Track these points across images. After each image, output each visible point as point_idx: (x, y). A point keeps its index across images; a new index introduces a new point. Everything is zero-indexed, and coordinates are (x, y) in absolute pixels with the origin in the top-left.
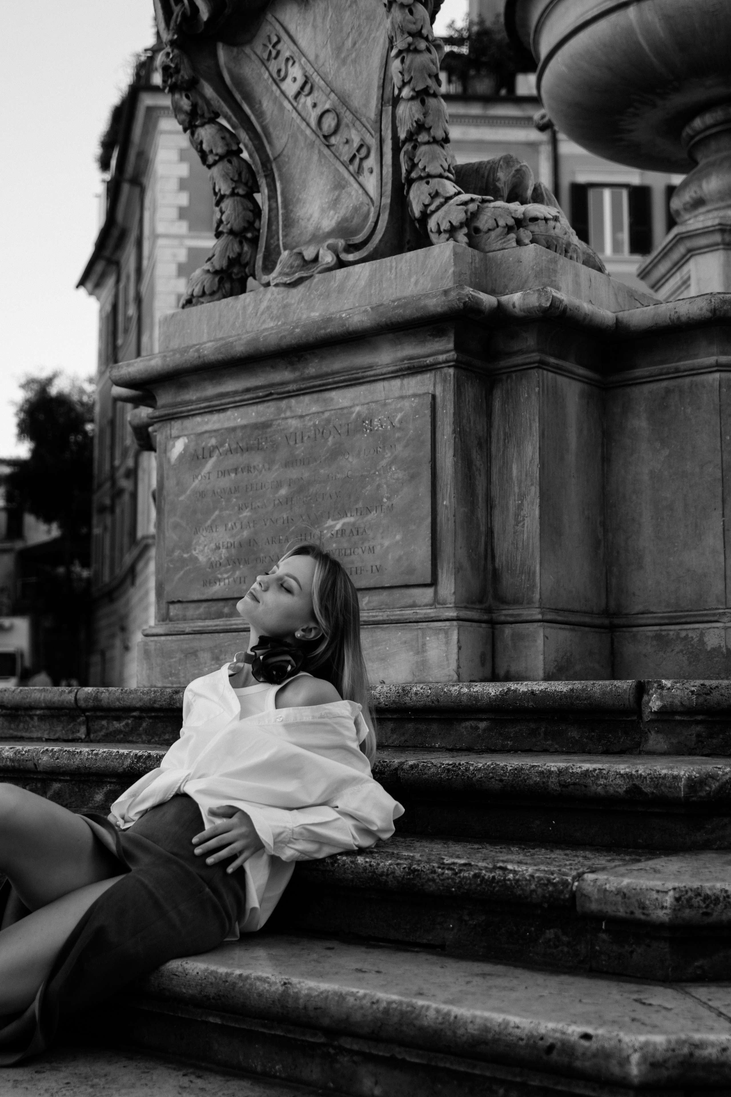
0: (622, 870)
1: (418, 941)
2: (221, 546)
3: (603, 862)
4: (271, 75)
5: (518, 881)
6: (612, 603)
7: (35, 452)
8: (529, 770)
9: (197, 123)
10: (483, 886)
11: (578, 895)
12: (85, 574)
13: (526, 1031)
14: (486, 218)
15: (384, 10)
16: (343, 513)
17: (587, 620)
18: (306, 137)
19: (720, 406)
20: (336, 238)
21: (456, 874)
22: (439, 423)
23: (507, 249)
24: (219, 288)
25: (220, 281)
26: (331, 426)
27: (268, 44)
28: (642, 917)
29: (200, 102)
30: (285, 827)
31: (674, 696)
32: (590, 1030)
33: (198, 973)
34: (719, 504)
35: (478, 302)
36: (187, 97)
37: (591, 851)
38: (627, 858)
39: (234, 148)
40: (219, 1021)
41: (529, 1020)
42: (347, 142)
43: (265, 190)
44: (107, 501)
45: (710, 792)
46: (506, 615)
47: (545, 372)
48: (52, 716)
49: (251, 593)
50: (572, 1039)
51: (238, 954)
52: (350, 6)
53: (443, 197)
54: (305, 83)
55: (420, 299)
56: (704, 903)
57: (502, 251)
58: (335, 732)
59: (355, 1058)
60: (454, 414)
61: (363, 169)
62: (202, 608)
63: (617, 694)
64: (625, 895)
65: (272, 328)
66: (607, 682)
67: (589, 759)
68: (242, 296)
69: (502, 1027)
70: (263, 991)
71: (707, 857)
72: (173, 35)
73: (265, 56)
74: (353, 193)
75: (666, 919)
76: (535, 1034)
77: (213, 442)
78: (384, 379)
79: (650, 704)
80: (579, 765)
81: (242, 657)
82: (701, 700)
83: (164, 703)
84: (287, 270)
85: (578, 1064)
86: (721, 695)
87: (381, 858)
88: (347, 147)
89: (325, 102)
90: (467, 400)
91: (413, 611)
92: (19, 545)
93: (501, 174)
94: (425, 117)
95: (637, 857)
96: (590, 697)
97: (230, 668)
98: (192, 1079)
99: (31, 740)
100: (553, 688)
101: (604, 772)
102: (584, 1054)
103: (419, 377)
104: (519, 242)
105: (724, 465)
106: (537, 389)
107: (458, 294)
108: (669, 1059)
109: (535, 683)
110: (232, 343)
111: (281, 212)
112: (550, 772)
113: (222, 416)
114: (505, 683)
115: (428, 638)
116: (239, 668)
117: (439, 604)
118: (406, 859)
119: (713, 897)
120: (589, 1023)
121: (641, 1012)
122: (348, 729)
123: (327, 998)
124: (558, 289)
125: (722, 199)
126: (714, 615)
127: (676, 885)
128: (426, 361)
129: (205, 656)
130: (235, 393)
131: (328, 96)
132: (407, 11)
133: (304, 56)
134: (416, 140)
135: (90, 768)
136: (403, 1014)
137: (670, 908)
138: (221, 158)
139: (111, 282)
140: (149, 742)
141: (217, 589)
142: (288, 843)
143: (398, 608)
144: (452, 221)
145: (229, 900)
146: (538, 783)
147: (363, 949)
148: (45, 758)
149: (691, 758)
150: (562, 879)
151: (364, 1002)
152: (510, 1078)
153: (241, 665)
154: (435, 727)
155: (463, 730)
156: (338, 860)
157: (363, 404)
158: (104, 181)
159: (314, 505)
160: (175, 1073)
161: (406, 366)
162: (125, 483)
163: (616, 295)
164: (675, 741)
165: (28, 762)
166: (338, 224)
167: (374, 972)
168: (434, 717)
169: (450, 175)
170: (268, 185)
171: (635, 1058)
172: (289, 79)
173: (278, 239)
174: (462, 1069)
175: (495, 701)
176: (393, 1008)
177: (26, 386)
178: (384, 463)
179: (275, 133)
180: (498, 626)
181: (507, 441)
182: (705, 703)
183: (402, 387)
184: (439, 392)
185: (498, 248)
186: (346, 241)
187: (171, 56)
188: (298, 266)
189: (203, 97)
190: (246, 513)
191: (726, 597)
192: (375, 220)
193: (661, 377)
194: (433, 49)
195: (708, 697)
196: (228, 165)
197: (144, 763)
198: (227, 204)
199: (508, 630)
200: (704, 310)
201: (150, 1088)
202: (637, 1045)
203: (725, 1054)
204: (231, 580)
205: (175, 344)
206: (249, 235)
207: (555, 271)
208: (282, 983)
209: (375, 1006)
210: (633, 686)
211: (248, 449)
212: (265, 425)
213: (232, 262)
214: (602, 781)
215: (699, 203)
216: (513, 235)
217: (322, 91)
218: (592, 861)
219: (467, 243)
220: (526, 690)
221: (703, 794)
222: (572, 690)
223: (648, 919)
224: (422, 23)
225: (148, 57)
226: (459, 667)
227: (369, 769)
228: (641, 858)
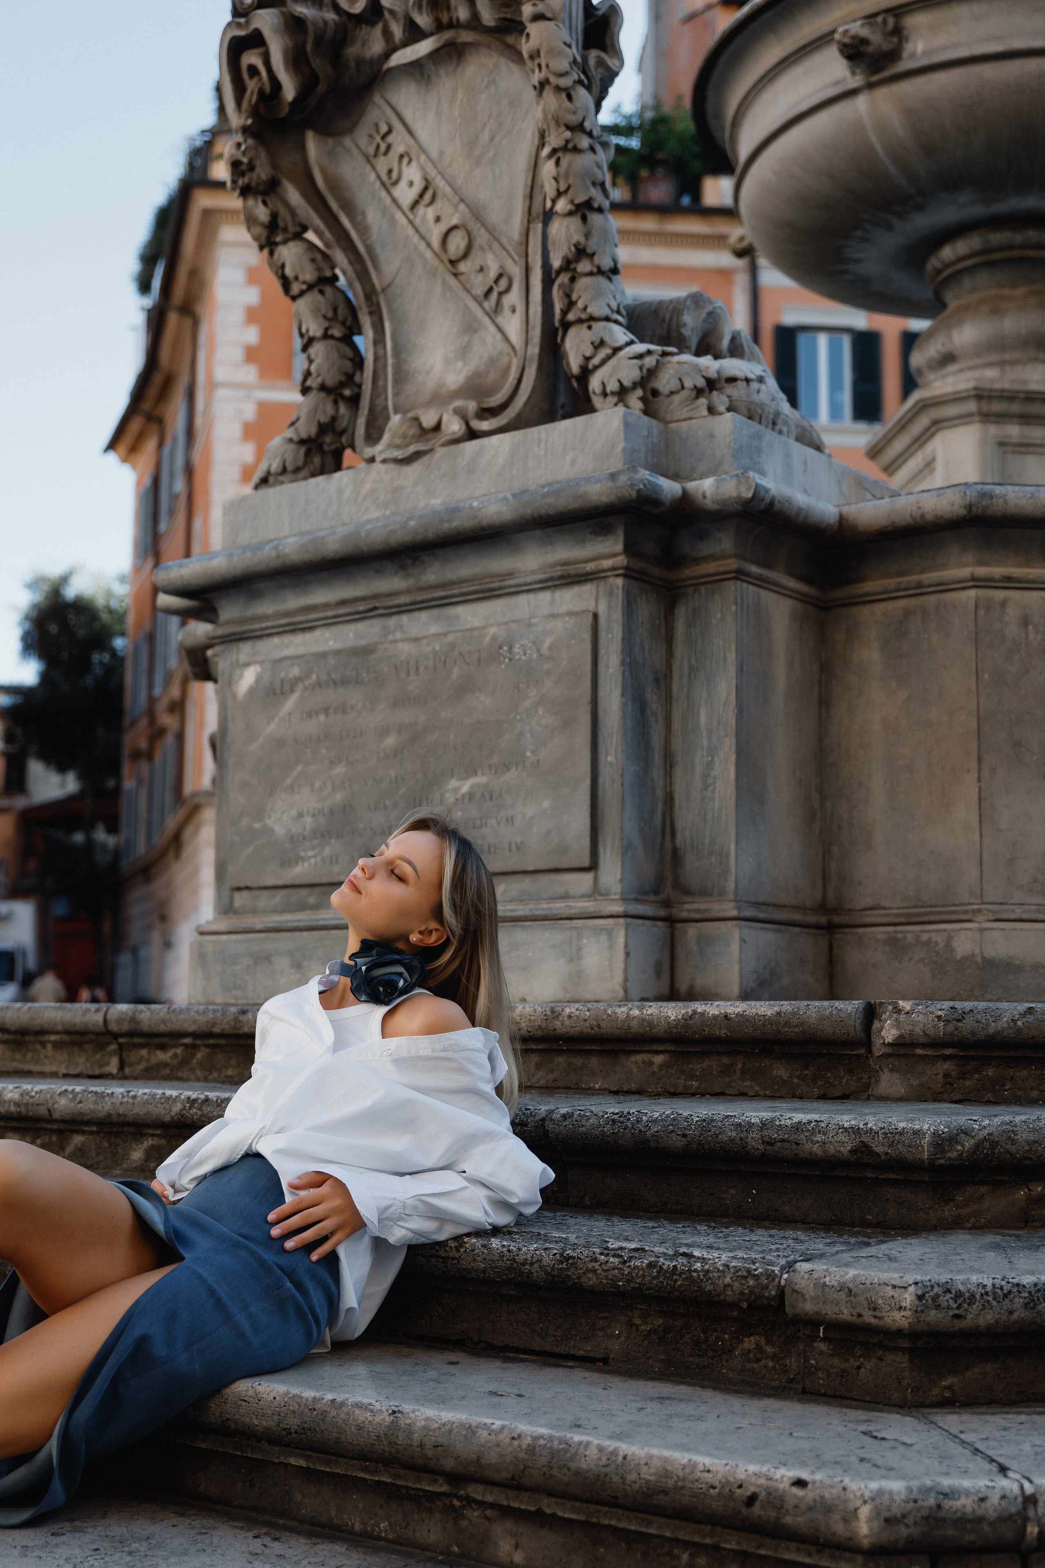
0: (846, 1257)
1: (572, 1352)
2: (305, 812)
3: (821, 1246)
4: (379, 177)
5: (708, 1271)
6: (831, 896)
7: (45, 678)
8: (721, 1122)
9: (279, 239)
10: (661, 1279)
11: (788, 1292)
12: (111, 841)
13: (720, 1476)
14: (667, 376)
15: (533, 93)
16: (471, 771)
17: (797, 917)
18: (425, 262)
19: (976, 634)
20: (466, 399)
21: (625, 1262)
22: (602, 651)
23: (696, 418)
24: (305, 463)
25: (308, 453)
26: (456, 652)
27: (375, 135)
28: (873, 1321)
29: (282, 211)
30: (394, 1199)
31: (914, 1023)
32: (805, 1475)
33: (275, 1398)
34: (974, 764)
35: (656, 489)
36: (265, 203)
37: (804, 1230)
38: (853, 1240)
39: (328, 274)
40: (303, 1463)
41: (724, 1462)
42: (481, 270)
43: (369, 332)
44: (143, 744)
45: (963, 1152)
46: (690, 911)
47: (745, 585)
48: (73, 1043)
49: (351, 882)
50: (781, 1486)
51: (330, 1371)
52: (487, 87)
53: (611, 347)
54: (426, 189)
55: (578, 484)
56: (956, 1302)
57: (688, 422)
58: (462, 1070)
59: (489, 1513)
60: (623, 639)
61: (502, 307)
62: (279, 897)
63: (839, 1019)
64: (850, 1291)
65: (378, 519)
66: (826, 1003)
67: (801, 1107)
68: (337, 475)
69: (687, 1470)
70: (363, 1422)
71: (958, 1239)
72: (246, 119)
73: (371, 150)
74: (489, 338)
75: (905, 1323)
76: (732, 1480)
77: (295, 671)
78: (528, 591)
79: (883, 1033)
80: (789, 1115)
81: (337, 968)
82: (950, 1028)
83: (227, 1026)
84: (398, 441)
85: (788, 1520)
86: (977, 1022)
87: (523, 1240)
88: (480, 277)
89: (452, 216)
90: (640, 621)
91: (564, 904)
92: (20, 803)
93: (687, 318)
94: (587, 239)
95: (866, 1240)
96: (802, 1024)
97: (320, 983)
98: (265, 1543)
99: (43, 1075)
100: (754, 1011)
101: (823, 1125)
102: (796, 1507)
103: (576, 590)
104: (712, 410)
105: (981, 712)
106: (734, 608)
107: (630, 479)
108: (910, 1512)
109: (730, 1003)
110: (323, 538)
111: (390, 361)
112: (750, 1125)
113: (308, 637)
114: (689, 1003)
115: (585, 941)
116: (332, 982)
117: (600, 894)
118: (556, 1242)
119: (967, 1294)
120: (803, 1464)
121: (872, 1450)
122: (480, 1066)
123: (450, 1431)
124: (763, 473)
125: (978, 355)
126: (966, 912)
127: (919, 1278)
128: (585, 568)
129: (282, 963)
130: (327, 606)
131: (456, 207)
132: (564, 96)
133: (424, 151)
134: (575, 270)
135: (125, 1116)
136: (553, 1453)
137: (910, 1309)
138: (310, 287)
139: (150, 445)
140: (206, 1079)
141: (299, 872)
142: (398, 1220)
143: (545, 899)
144: (622, 380)
145: (318, 1298)
146: (733, 1140)
147: (498, 1363)
148: (63, 1101)
149: (936, 1105)
150: (767, 1270)
151: (502, 1437)
152: (696, 1539)
153: (335, 978)
154: (594, 1061)
155: (633, 1066)
156: (466, 1243)
157: (500, 624)
158: (143, 309)
159: (432, 760)
160: (244, 1534)
161: (559, 573)
162: (167, 720)
163: (839, 482)
164: (915, 1082)
165: (39, 1107)
166: (469, 379)
167: (513, 1396)
168: (594, 1047)
169: (620, 318)
170: (374, 326)
171: (865, 1512)
172: (403, 183)
173: (386, 399)
174: (633, 1528)
175: (676, 1027)
176: (540, 1446)
177: (32, 586)
178: (527, 703)
179: (383, 256)
180: (678, 925)
181: (692, 677)
182: (956, 1032)
183: (552, 603)
184: (602, 610)
185: (683, 417)
186: (479, 403)
187: (243, 147)
188: (413, 436)
189: (286, 204)
190: (340, 770)
191: (982, 889)
192: (518, 376)
193: (899, 594)
194: (598, 148)
195: (960, 1024)
196: (320, 297)
197: (200, 1109)
198: (318, 350)
199: (692, 931)
200: (956, 507)
201: (209, 1555)
202: (867, 1494)
203: (983, 1505)
204: (319, 859)
205: (245, 537)
206: (347, 392)
207: (759, 450)
208: (390, 1411)
209: (516, 1443)
210: (861, 1009)
211: (344, 682)
212: (366, 651)
213: (324, 428)
214: (819, 1138)
215: (948, 359)
216: (703, 401)
217: (449, 200)
218: (806, 1245)
219: (641, 410)
220: (717, 1013)
221: (953, 1155)
222: (779, 1014)
223: (881, 1323)
224: (584, 113)
225: (206, 142)
226: (626, 980)
227: (507, 1121)
228: (870, 1241)
